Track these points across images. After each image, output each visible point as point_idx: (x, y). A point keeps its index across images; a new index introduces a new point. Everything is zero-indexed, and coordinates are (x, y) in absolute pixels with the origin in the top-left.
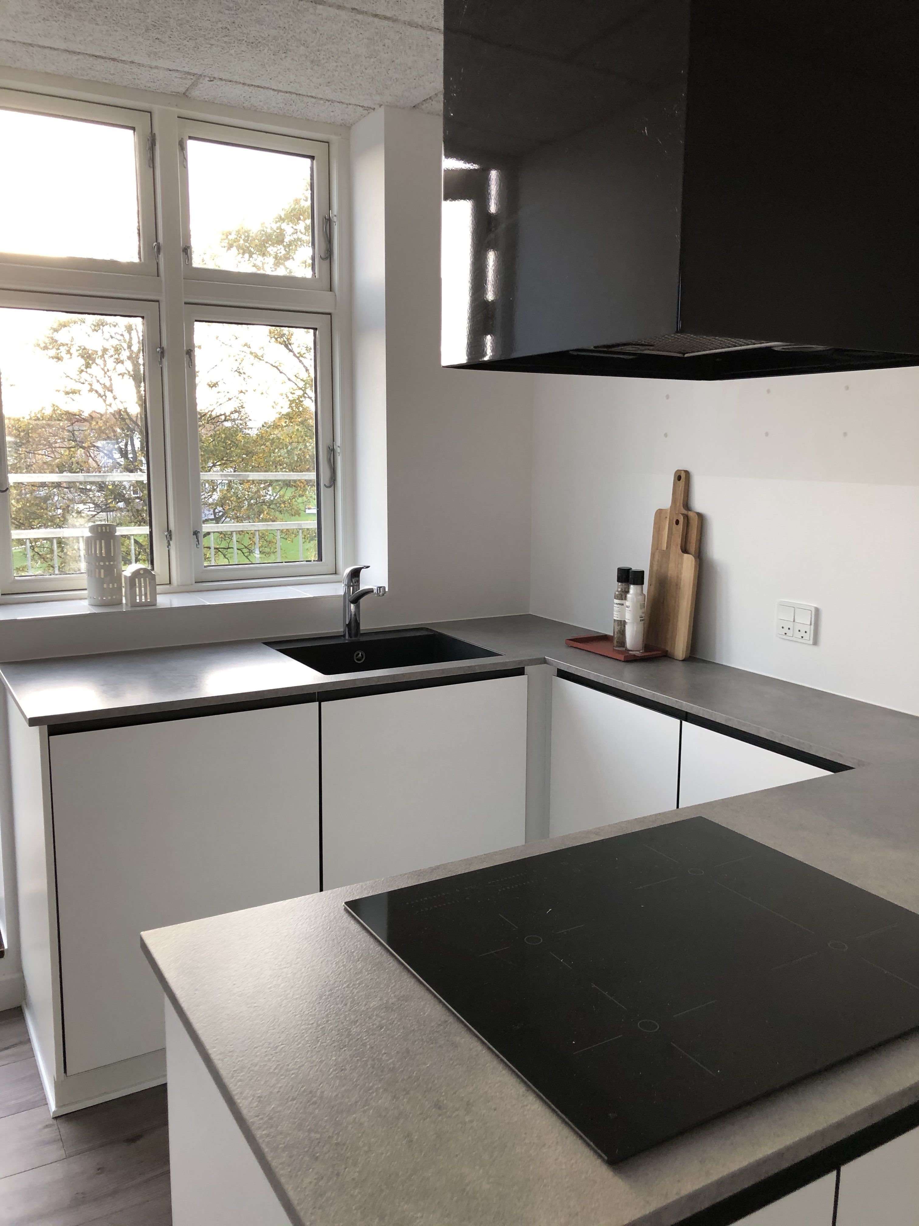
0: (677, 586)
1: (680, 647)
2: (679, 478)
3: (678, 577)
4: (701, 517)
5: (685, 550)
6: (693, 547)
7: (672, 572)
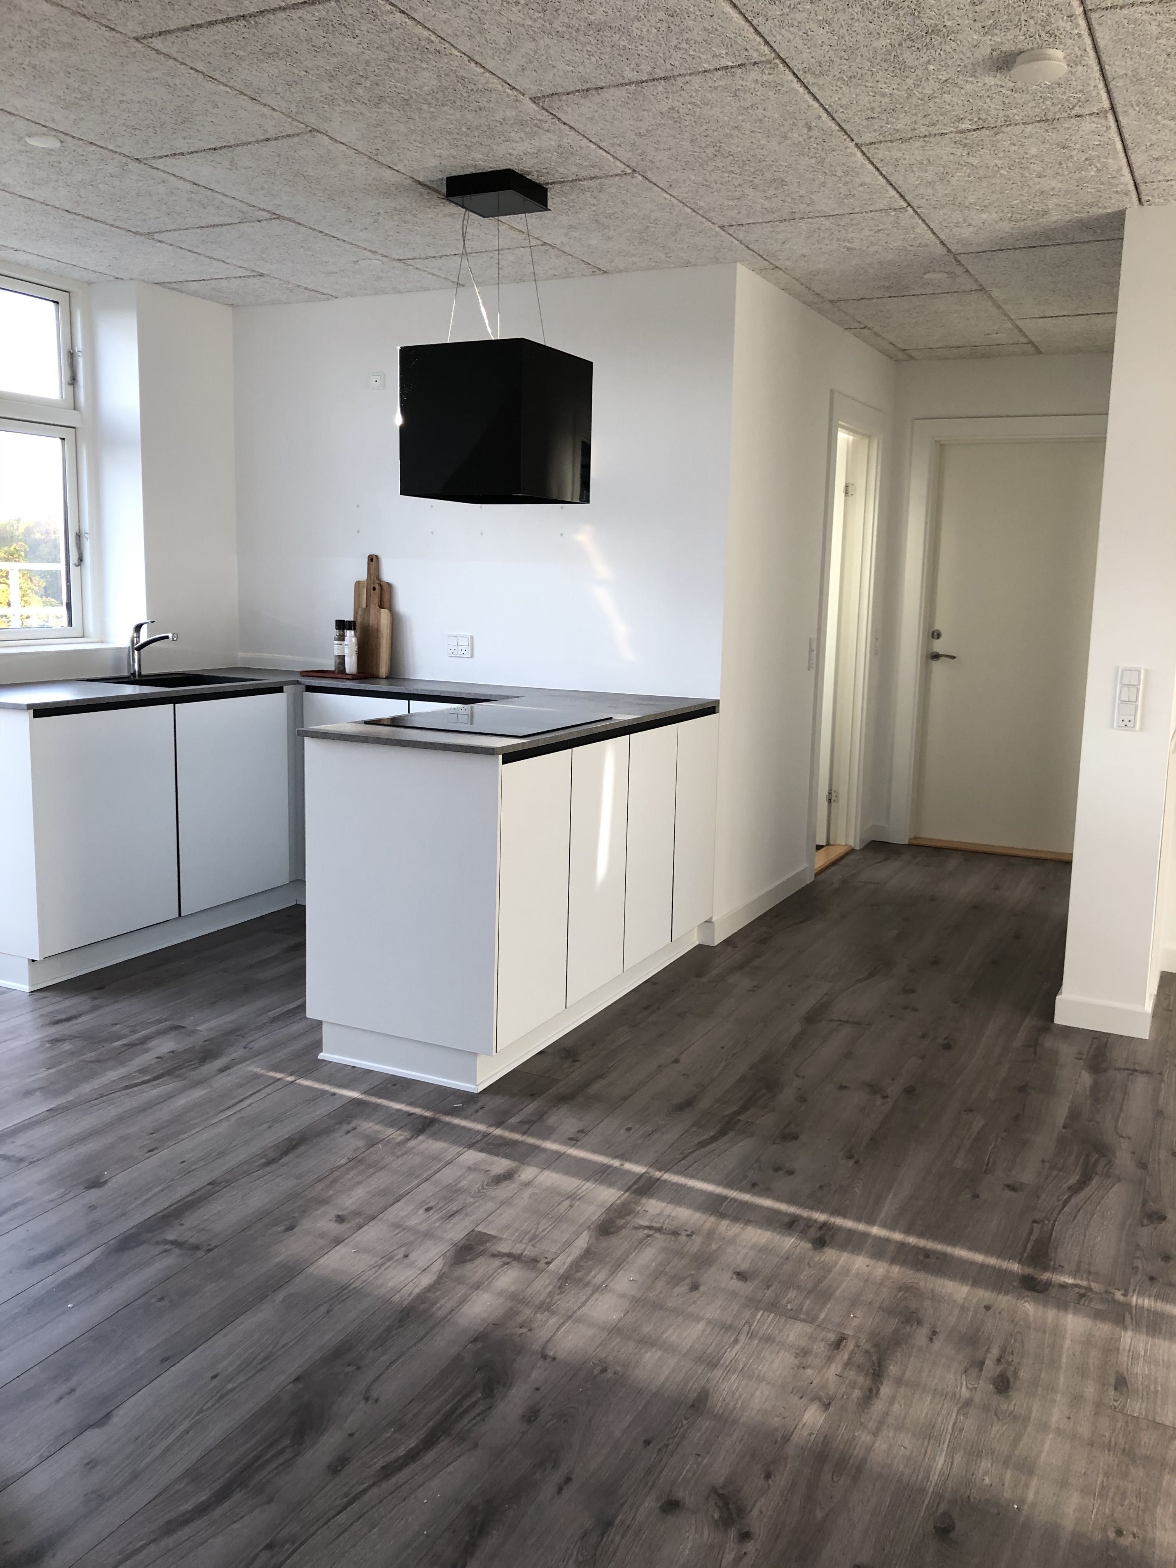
0: (378, 631)
1: (383, 670)
2: (372, 560)
3: (378, 624)
4: (389, 585)
5: (381, 607)
6: (386, 604)
7: (372, 621)
